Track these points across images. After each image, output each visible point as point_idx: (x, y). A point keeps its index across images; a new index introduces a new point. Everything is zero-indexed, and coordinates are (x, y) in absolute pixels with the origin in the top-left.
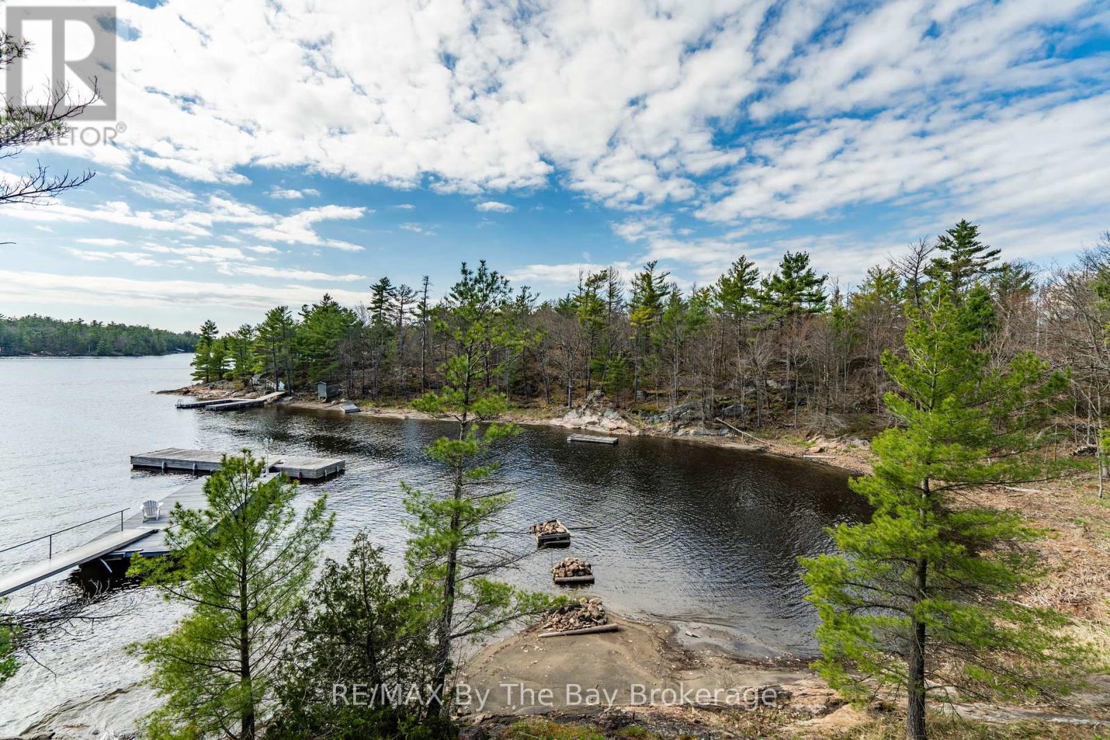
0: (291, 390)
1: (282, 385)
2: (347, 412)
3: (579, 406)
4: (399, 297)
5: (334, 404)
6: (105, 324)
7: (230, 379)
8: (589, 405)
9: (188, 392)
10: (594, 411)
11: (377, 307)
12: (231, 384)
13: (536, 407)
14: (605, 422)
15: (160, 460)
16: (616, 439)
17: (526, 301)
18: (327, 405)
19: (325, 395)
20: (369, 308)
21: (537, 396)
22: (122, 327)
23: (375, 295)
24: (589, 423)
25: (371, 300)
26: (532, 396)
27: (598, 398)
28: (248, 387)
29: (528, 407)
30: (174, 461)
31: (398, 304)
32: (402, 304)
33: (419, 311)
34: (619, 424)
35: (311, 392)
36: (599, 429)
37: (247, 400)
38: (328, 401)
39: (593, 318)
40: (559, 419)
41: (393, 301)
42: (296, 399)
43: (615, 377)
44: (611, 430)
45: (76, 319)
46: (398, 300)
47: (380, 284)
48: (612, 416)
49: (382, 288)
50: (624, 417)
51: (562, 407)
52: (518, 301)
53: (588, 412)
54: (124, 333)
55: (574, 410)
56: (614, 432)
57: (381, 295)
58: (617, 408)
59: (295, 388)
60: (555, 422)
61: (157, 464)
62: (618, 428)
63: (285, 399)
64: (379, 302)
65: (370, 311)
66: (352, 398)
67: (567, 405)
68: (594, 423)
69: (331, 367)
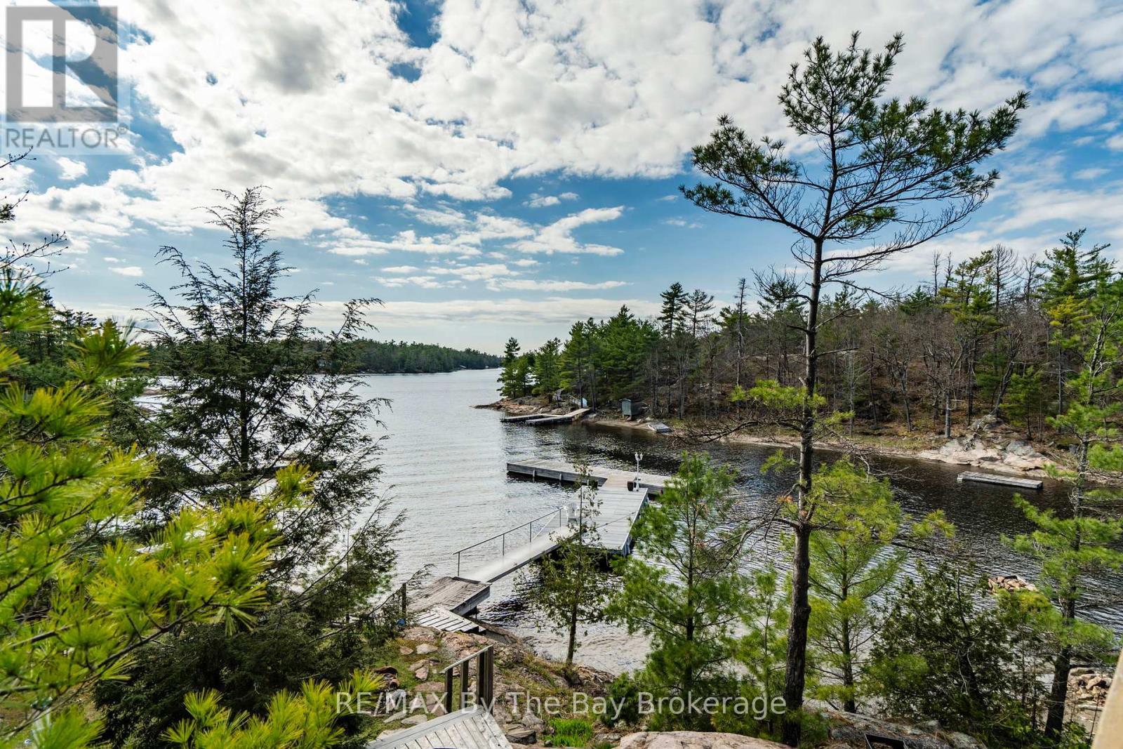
0: (595, 407)
1: (585, 401)
2: (658, 432)
3: (962, 436)
4: (693, 304)
5: (640, 423)
6: (409, 344)
7: (536, 395)
8: (979, 434)
9: (501, 407)
10: (989, 443)
11: (668, 317)
12: (537, 400)
13: (891, 435)
14: (1010, 458)
15: (531, 469)
16: (1039, 482)
17: (848, 299)
18: (632, 424)
19: (629, 412)
20: (660, 318)
21: (889, 421)
22: (421, 346)
23: (666, 303)
24: (982, 459)
25: (662, 309)
26: (883, 421)
27: (992, 426)
28: (552, 404)
29: (880, 435)
30: (543, 470)
31: (690, 311)
32: (696, 311)
33: (721, 319)
34: (1038, 462)
35: (614, 409)
36: (1004, 469)
37: (555, 415)
38: (633, 419)
39: (976, 317)
40: (932, 451)
41: (685, 308)
42: (600, 416)
43: (1025, 398)
44: (1025, 470)
45: (389, 341)
46: (691, 308)
47: (671, 291)
48: (1021, 450)
49: (674, 295)
50: (1044, 453)
51: (933, 436)
52: (837, 299)
53: (978, 444)
54: (423, 352)
55: (955, 441)
56: (1031, 473)
57: (673, 304)
58: (1029, 440)
59: (598, 404)
60: (926, 455)
61: (528, 472)
62: (1037, 468)
63: (591, 416)
64: (670, 311)
65: (660, 321)
66: (658, 417)
67: (942, 433)
68: (992, 459)
69: (635, 383)
